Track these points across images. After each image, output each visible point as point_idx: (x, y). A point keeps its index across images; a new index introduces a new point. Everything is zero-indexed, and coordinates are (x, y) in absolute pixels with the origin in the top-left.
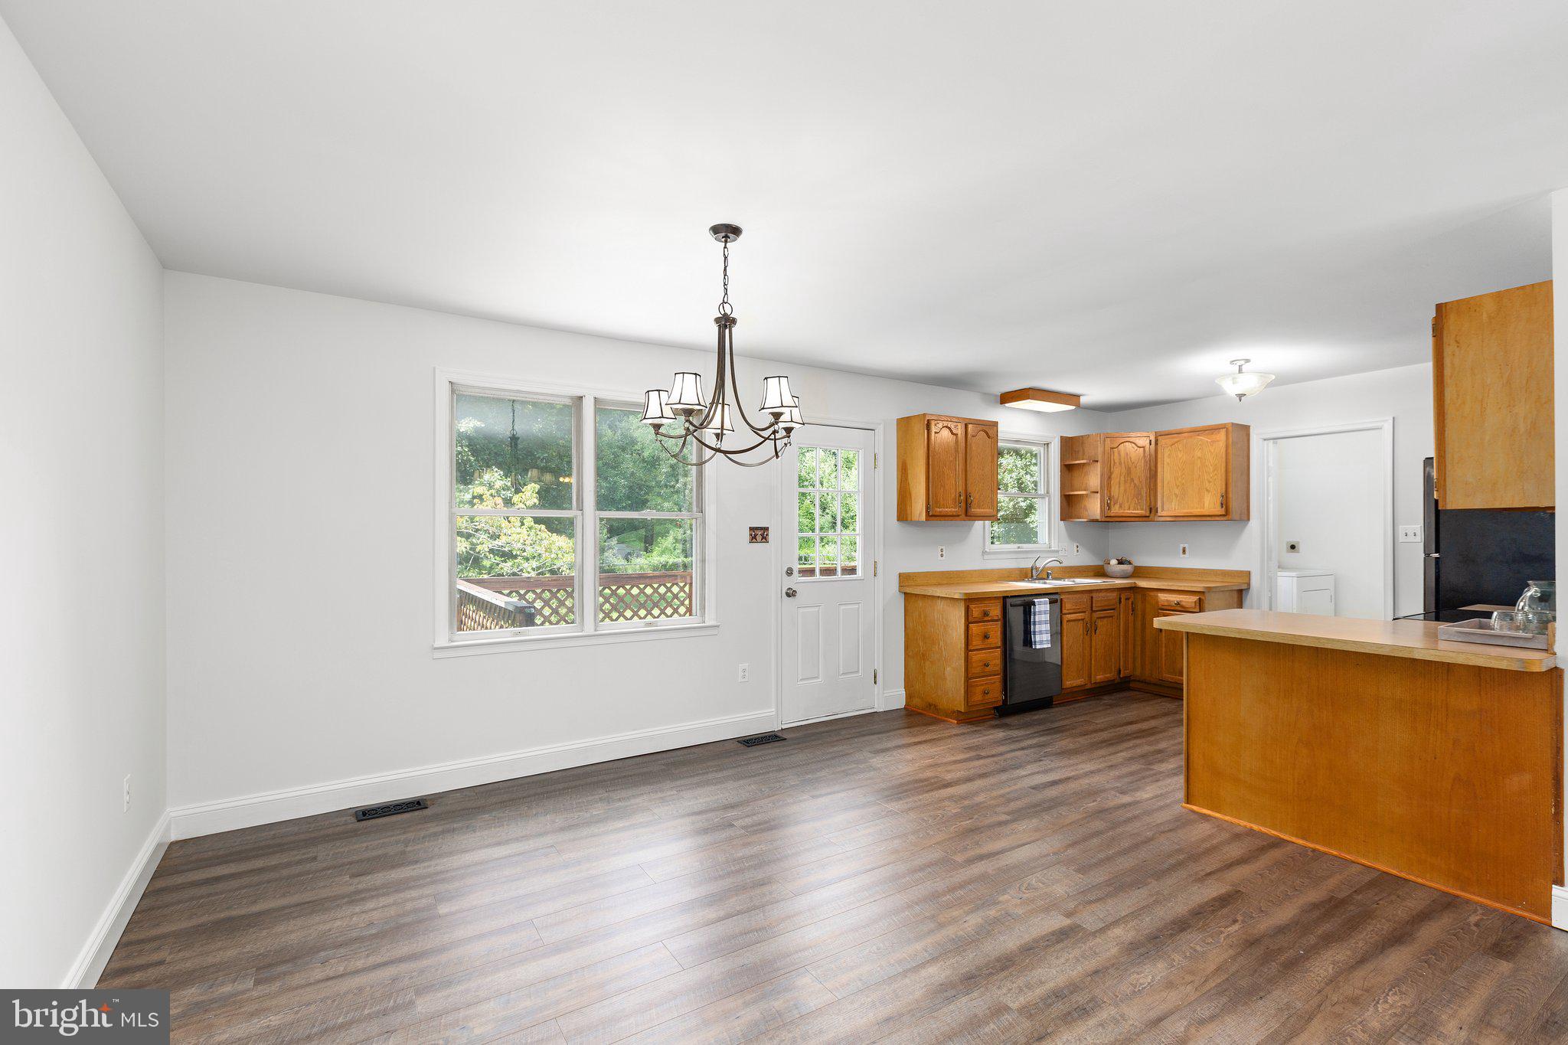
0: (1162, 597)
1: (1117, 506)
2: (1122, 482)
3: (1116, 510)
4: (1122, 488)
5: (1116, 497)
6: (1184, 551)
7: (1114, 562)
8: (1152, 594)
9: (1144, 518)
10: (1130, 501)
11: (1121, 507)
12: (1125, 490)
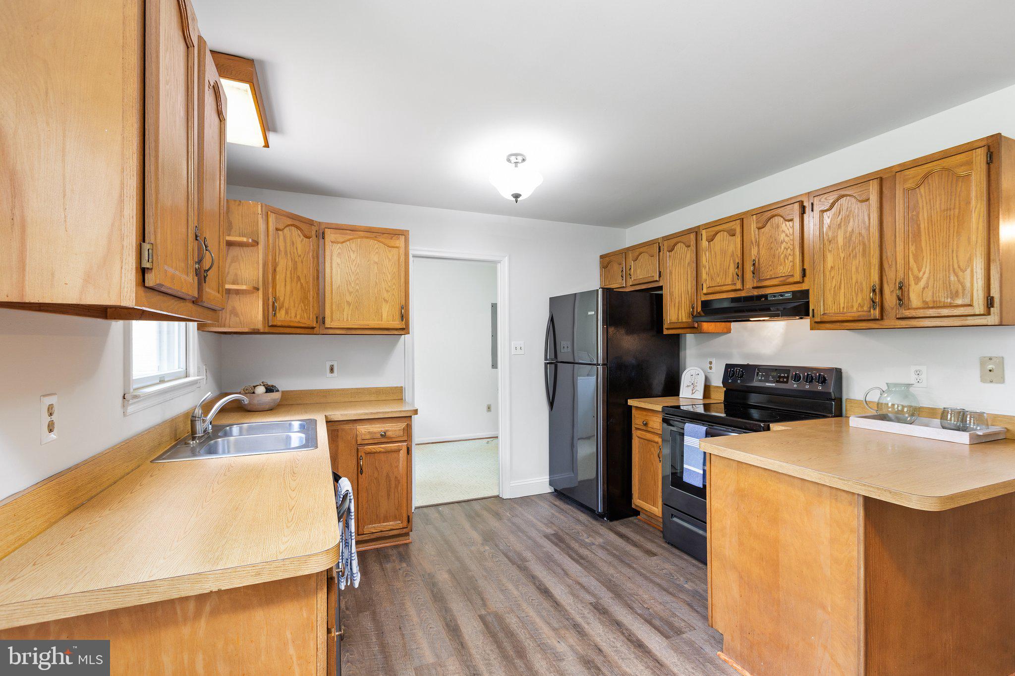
0: (363, 430)
1: (283, 312)
2: (288, 280)
3: (282, 317)
4: (288, 288)
5: (282, 299)
6: (332, 370)
7: (261, 390)
8: (347, 427)
9: (309, 330)
10: (296, 305)
11: (287, 313)
12: (292, 292)
